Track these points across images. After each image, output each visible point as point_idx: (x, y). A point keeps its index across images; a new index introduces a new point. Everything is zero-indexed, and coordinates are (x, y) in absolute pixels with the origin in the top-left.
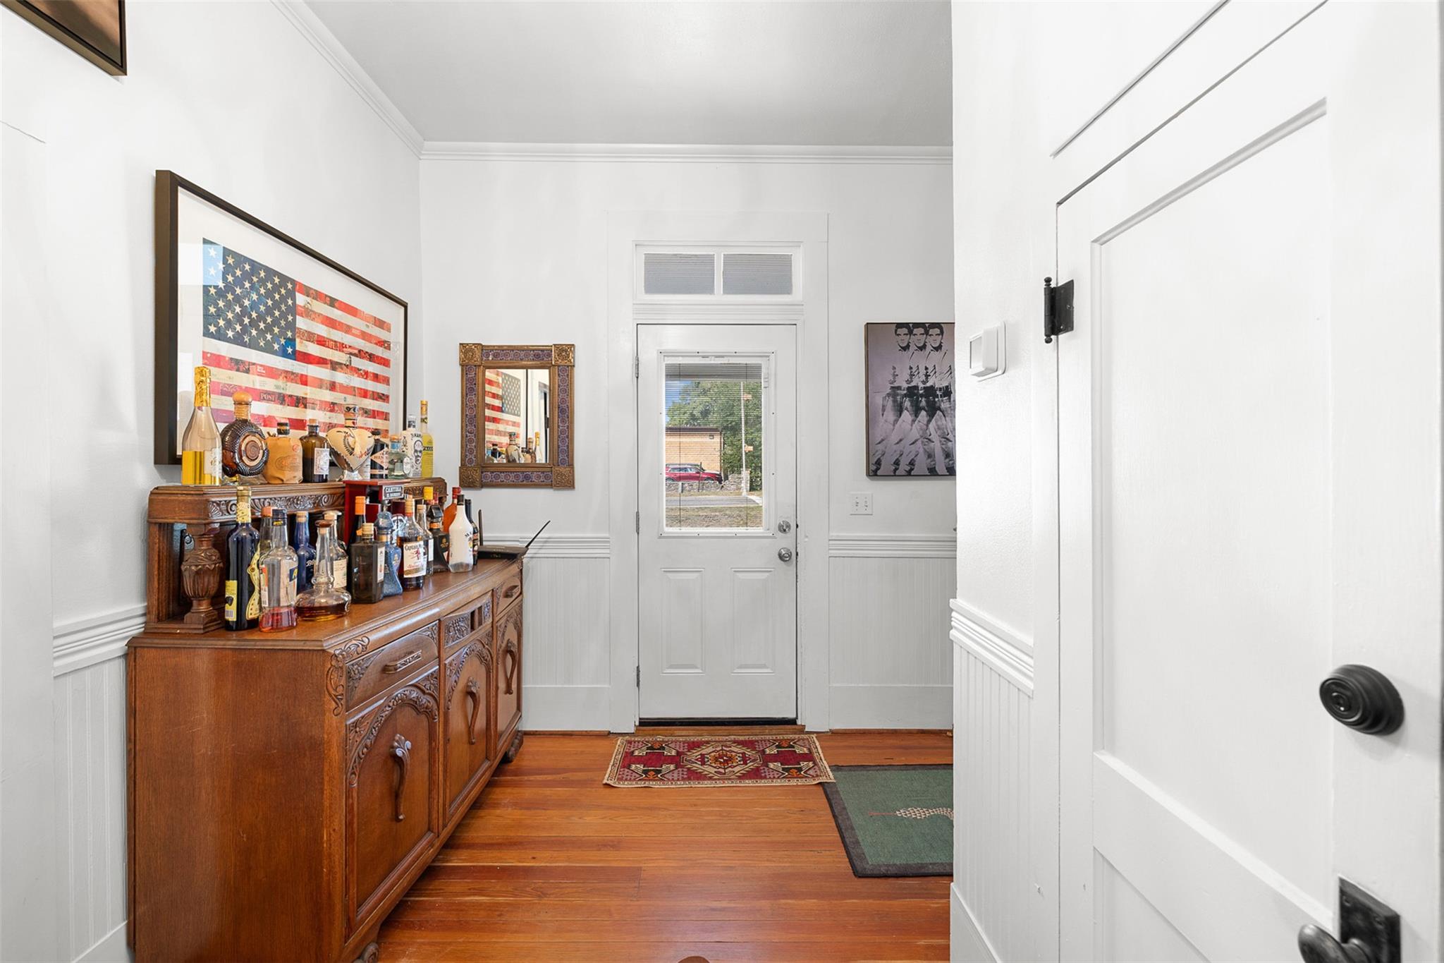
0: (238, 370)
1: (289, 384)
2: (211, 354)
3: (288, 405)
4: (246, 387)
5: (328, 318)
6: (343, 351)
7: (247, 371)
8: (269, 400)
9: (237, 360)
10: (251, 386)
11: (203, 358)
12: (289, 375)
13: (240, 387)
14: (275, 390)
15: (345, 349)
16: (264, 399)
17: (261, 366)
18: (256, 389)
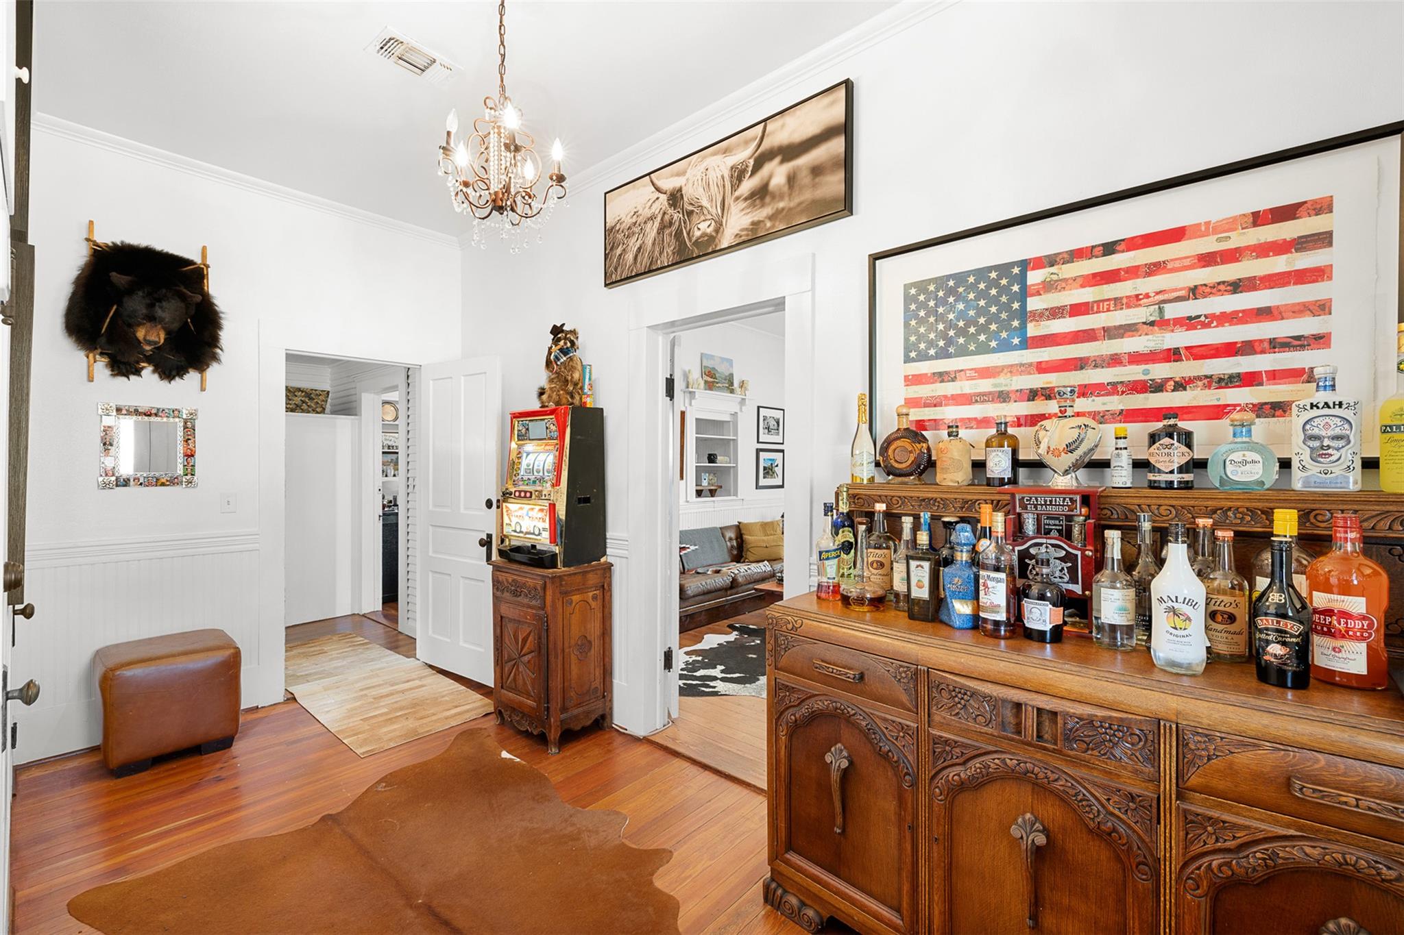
0: (942, 381)
1: (1014, 378)
2: (913, 375)
3: (1015, 401)
4: (952, 395)
5: (1095, 275)
6: (1140, 305)
7: (954, 380)
8: (984, 401)
9: (940, 373)
10: (959, 392)
11: (905, 381)
12: (1014, 370)
13: (945, 397)
14: (995, 389)
15: (1142, 302)
16: (977, 401)
17: (972, 369)
18: (966, 394)
